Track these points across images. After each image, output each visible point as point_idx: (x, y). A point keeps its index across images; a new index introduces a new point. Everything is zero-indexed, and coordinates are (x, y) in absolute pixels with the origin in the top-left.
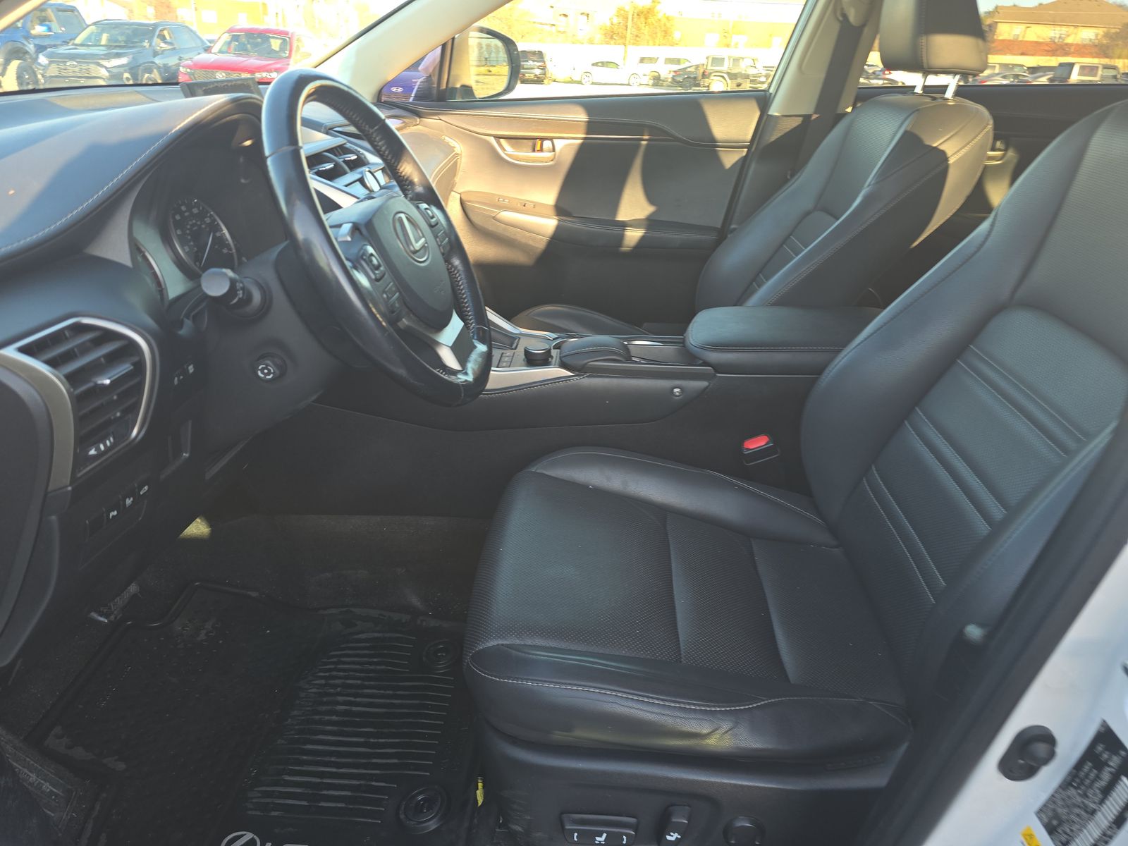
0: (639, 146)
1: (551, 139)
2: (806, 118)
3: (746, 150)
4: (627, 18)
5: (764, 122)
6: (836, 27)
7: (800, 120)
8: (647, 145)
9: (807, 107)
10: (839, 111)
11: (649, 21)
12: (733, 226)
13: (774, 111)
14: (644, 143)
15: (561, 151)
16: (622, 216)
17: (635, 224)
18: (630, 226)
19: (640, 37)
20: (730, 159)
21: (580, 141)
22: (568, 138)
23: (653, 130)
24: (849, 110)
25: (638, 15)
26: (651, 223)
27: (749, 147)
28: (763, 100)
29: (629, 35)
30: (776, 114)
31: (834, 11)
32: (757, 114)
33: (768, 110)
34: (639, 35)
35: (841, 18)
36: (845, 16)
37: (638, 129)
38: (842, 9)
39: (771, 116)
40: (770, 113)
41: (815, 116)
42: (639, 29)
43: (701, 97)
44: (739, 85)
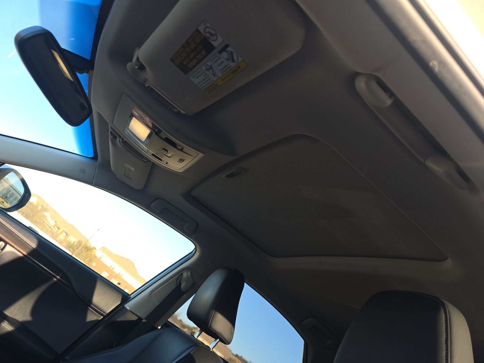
0: (51, 279)
1: (6, 243)
2: (140, 319)
3: (102, 317)
4: (80, 246)
5: (120, 309)
6: (174, 286)
7: (136, 318)
8: (56, 282)
9: (143, 314)
10: (155, 326)
11: (88, 252)
12: (67, 357)
13: (128, 306)
14: (55, 279)
15: (6, 252)
16: (9, 312)
17: (11, 321)
18: (8, 321)
19: (80, 255)
20: (92, 317)
21: (21, 255)
22: (16, 249)
23: (64, 276)
24: (159, 327)
25: (85, 247)
26: (21, 327)
27: (104, 317)
28: (126, 298)
29: (76, 251)
30: (128, 308)
31: (177, 279)
32: (119, 303)
33: (125, 304)
34: (80, 254)
35: (178, 284)
36: (180, 284)
37: (57, 271)
38: (181, 280)
39: (125, 308)
40: (125, 306)
41: (144, 321)
42: (82, 252)
43: (99, 278)
44: (119, 284)
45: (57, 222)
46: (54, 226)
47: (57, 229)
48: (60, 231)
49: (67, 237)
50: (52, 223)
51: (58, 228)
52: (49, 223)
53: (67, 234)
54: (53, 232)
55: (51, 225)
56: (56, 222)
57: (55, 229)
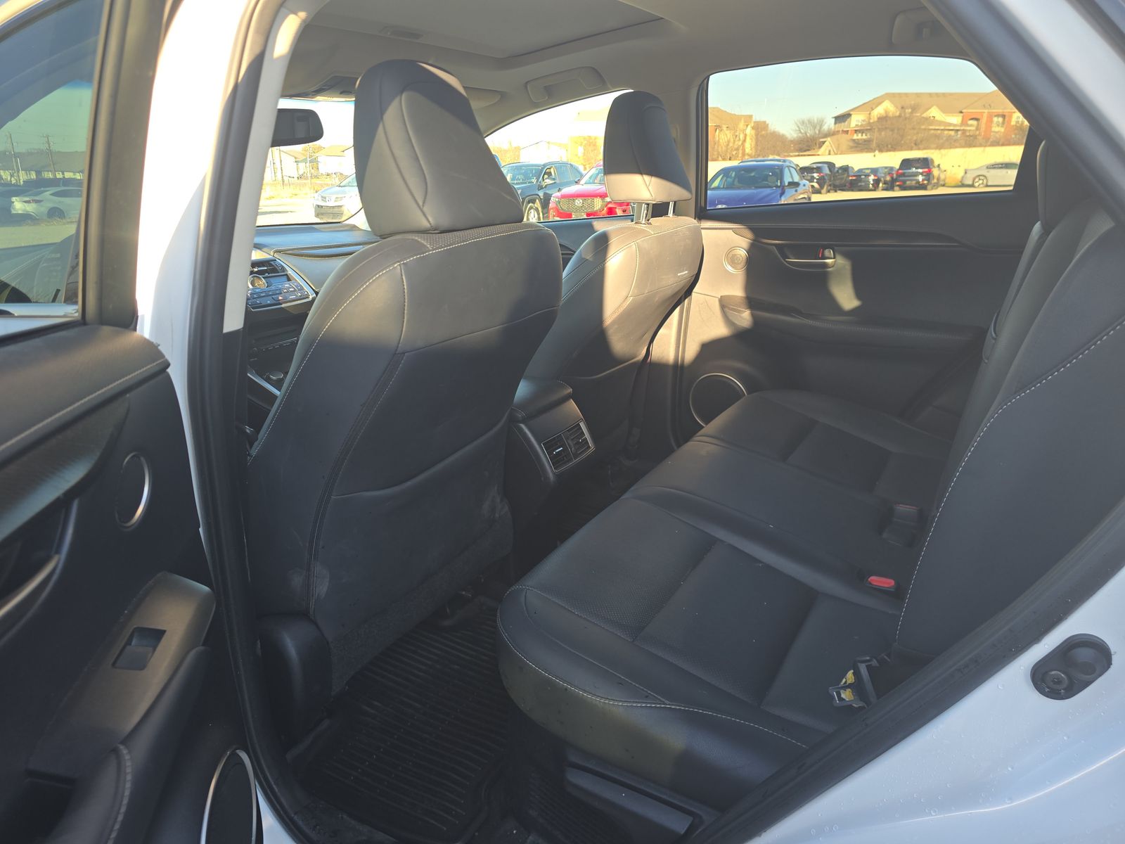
45: (963, 111)
46: (964, 123)
47: (974, 123)
48: (984, 120)
49: (1010, 121)
50: (955, 120)
51: (977, 119)
52: (950, 124)
53: (1004, 116)
54: (971, 133)
55: (955, 125)
56: (961, 112)
57: (971, 125)
